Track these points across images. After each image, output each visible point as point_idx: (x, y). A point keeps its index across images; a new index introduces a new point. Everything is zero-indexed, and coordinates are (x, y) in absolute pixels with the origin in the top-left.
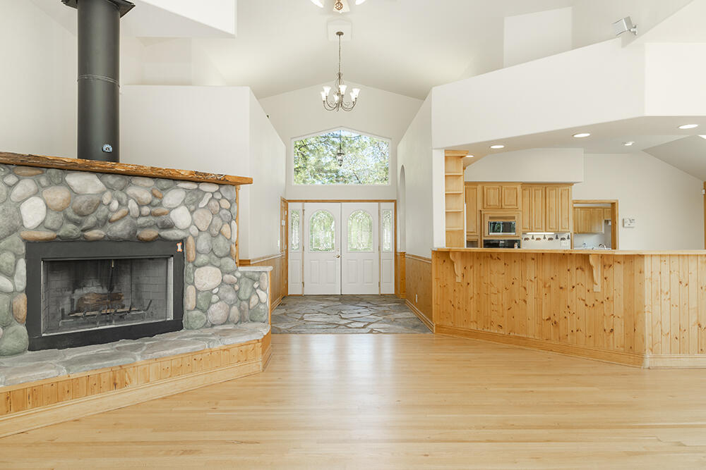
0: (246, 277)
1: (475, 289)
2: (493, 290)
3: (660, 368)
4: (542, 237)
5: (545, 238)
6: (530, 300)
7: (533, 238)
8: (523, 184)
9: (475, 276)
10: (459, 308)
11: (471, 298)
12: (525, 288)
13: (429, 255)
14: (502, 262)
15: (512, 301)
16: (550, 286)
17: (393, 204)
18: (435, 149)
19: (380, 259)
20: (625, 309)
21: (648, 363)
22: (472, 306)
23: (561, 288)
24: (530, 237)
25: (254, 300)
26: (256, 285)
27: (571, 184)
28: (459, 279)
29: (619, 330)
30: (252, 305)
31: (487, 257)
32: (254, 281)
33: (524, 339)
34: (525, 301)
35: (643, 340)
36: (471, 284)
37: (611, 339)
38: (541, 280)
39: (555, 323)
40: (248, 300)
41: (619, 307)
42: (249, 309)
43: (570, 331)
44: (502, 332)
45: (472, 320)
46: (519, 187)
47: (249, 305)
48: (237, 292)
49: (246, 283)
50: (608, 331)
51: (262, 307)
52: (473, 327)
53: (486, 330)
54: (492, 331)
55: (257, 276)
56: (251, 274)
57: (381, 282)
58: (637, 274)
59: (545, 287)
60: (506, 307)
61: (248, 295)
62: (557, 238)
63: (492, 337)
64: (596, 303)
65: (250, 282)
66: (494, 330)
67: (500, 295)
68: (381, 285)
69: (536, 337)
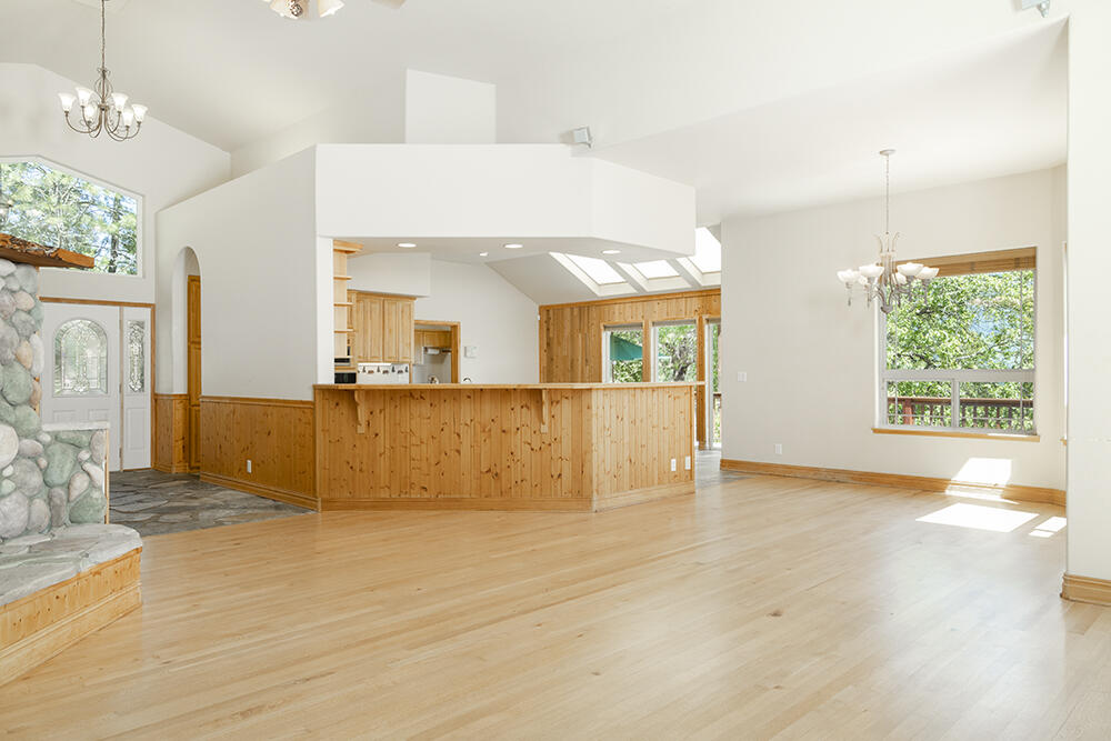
0: (62, 441)
1: (387, 442)
2: (414, 440)
3: (609, 509)
4: (376, 369)
5: (378, 371)
6: (465, 449)
7: (364, 371)
9: (387, 424)
10: (361, 470)
11: (381, 455)
12: (458, 435)
13: (308, 396)
14: (428, 401)
15: (440, 454)
16: (490, 430)
17: (149, 310)
18: (321, 236)
19: (122, 407)
20: (573, 451)
21: (595, 506)
22: (383, 465)
23: (504, 431)
24: (361, 370)
25: (80, 483)
26: (84, 455)
27: (413, 298)
28: (362, 429)
29: (567, 474)
30: (74, 494)
31: (405, 396)
32: (78, 447)
33: (456, 500)
34: (458, 452)
35: (591, 481)
36: (381, 435)
37: (559, 487)
38: (480, 423)
39: (496, 474)
40: (68, 486)
41: (566, 448)
42: (68, 501)
43: (514, 482)
44: (426, 495)
45: (382, 485)
47: (69, 494)
48: (44, 472)
49: (63, 453)
50: (556, 477)
51: (96, 495)
52: (384, 494)
53: (403, 496)
54: (413, 496)
55: (85, 439)
56: (73, 435)
57: (124, 449)
58: (585, 409)
59: (484, 431)
60: (433, 462)
61: (66, 475)
62: (393, 371)
63: (413, 505)
64: (543, 446)
65: (70, 450)
66: (415, 494)
67: (424, 446)
68: (124, 454)
69: (473, 496)
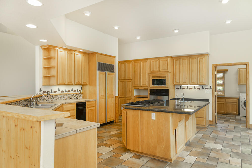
4: (193, 88)
5: (195, 88)
7: (187, 88)
8: (172, 57)
24: (186, 88)
46: (169, 60)
62: (203, 88)
